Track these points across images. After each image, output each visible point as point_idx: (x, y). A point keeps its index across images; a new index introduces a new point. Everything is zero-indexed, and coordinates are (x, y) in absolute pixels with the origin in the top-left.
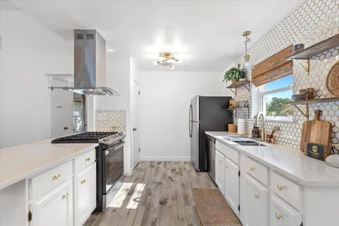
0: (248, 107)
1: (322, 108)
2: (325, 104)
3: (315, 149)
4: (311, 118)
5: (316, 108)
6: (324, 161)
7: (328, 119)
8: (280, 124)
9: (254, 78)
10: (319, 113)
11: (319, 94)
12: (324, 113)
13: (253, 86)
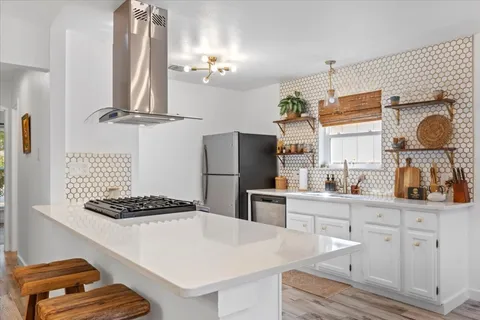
0: (311, 152)
1: (411, 156)
2: (414, 152)
3: (415, 191)
4: (401, 166)
5: (406, 157)
6: (426, 199)
7: (417, 165)
8: (365, 173)
9: (322, 116)
10: (409, 160)
11: (409, 143)
12: (414, 161)
13: (320, 125)
